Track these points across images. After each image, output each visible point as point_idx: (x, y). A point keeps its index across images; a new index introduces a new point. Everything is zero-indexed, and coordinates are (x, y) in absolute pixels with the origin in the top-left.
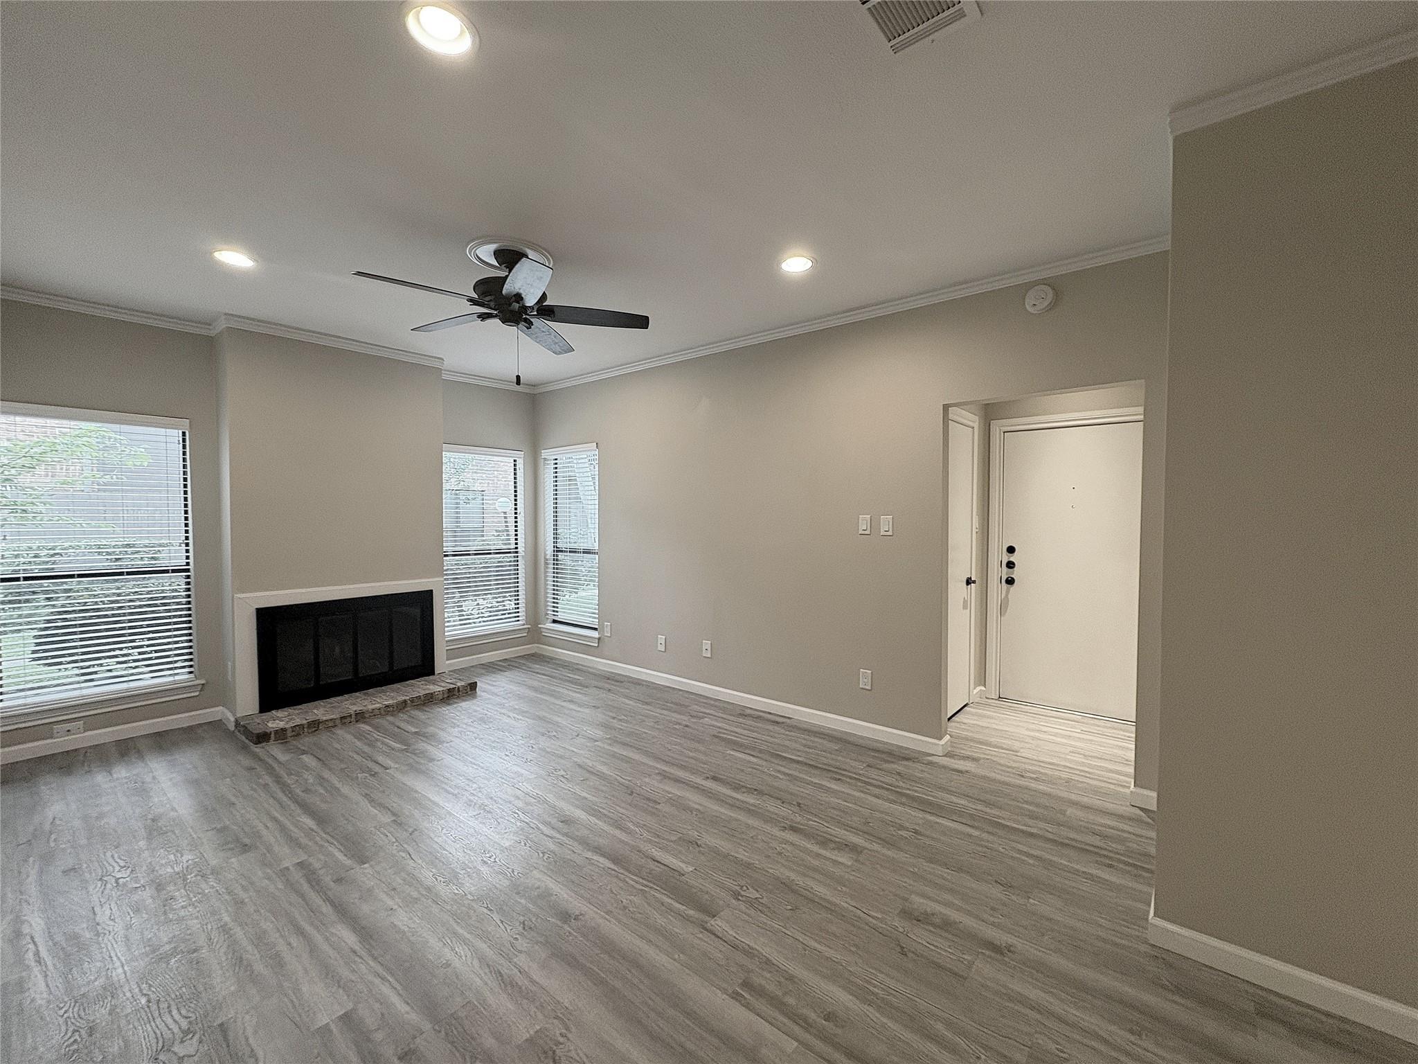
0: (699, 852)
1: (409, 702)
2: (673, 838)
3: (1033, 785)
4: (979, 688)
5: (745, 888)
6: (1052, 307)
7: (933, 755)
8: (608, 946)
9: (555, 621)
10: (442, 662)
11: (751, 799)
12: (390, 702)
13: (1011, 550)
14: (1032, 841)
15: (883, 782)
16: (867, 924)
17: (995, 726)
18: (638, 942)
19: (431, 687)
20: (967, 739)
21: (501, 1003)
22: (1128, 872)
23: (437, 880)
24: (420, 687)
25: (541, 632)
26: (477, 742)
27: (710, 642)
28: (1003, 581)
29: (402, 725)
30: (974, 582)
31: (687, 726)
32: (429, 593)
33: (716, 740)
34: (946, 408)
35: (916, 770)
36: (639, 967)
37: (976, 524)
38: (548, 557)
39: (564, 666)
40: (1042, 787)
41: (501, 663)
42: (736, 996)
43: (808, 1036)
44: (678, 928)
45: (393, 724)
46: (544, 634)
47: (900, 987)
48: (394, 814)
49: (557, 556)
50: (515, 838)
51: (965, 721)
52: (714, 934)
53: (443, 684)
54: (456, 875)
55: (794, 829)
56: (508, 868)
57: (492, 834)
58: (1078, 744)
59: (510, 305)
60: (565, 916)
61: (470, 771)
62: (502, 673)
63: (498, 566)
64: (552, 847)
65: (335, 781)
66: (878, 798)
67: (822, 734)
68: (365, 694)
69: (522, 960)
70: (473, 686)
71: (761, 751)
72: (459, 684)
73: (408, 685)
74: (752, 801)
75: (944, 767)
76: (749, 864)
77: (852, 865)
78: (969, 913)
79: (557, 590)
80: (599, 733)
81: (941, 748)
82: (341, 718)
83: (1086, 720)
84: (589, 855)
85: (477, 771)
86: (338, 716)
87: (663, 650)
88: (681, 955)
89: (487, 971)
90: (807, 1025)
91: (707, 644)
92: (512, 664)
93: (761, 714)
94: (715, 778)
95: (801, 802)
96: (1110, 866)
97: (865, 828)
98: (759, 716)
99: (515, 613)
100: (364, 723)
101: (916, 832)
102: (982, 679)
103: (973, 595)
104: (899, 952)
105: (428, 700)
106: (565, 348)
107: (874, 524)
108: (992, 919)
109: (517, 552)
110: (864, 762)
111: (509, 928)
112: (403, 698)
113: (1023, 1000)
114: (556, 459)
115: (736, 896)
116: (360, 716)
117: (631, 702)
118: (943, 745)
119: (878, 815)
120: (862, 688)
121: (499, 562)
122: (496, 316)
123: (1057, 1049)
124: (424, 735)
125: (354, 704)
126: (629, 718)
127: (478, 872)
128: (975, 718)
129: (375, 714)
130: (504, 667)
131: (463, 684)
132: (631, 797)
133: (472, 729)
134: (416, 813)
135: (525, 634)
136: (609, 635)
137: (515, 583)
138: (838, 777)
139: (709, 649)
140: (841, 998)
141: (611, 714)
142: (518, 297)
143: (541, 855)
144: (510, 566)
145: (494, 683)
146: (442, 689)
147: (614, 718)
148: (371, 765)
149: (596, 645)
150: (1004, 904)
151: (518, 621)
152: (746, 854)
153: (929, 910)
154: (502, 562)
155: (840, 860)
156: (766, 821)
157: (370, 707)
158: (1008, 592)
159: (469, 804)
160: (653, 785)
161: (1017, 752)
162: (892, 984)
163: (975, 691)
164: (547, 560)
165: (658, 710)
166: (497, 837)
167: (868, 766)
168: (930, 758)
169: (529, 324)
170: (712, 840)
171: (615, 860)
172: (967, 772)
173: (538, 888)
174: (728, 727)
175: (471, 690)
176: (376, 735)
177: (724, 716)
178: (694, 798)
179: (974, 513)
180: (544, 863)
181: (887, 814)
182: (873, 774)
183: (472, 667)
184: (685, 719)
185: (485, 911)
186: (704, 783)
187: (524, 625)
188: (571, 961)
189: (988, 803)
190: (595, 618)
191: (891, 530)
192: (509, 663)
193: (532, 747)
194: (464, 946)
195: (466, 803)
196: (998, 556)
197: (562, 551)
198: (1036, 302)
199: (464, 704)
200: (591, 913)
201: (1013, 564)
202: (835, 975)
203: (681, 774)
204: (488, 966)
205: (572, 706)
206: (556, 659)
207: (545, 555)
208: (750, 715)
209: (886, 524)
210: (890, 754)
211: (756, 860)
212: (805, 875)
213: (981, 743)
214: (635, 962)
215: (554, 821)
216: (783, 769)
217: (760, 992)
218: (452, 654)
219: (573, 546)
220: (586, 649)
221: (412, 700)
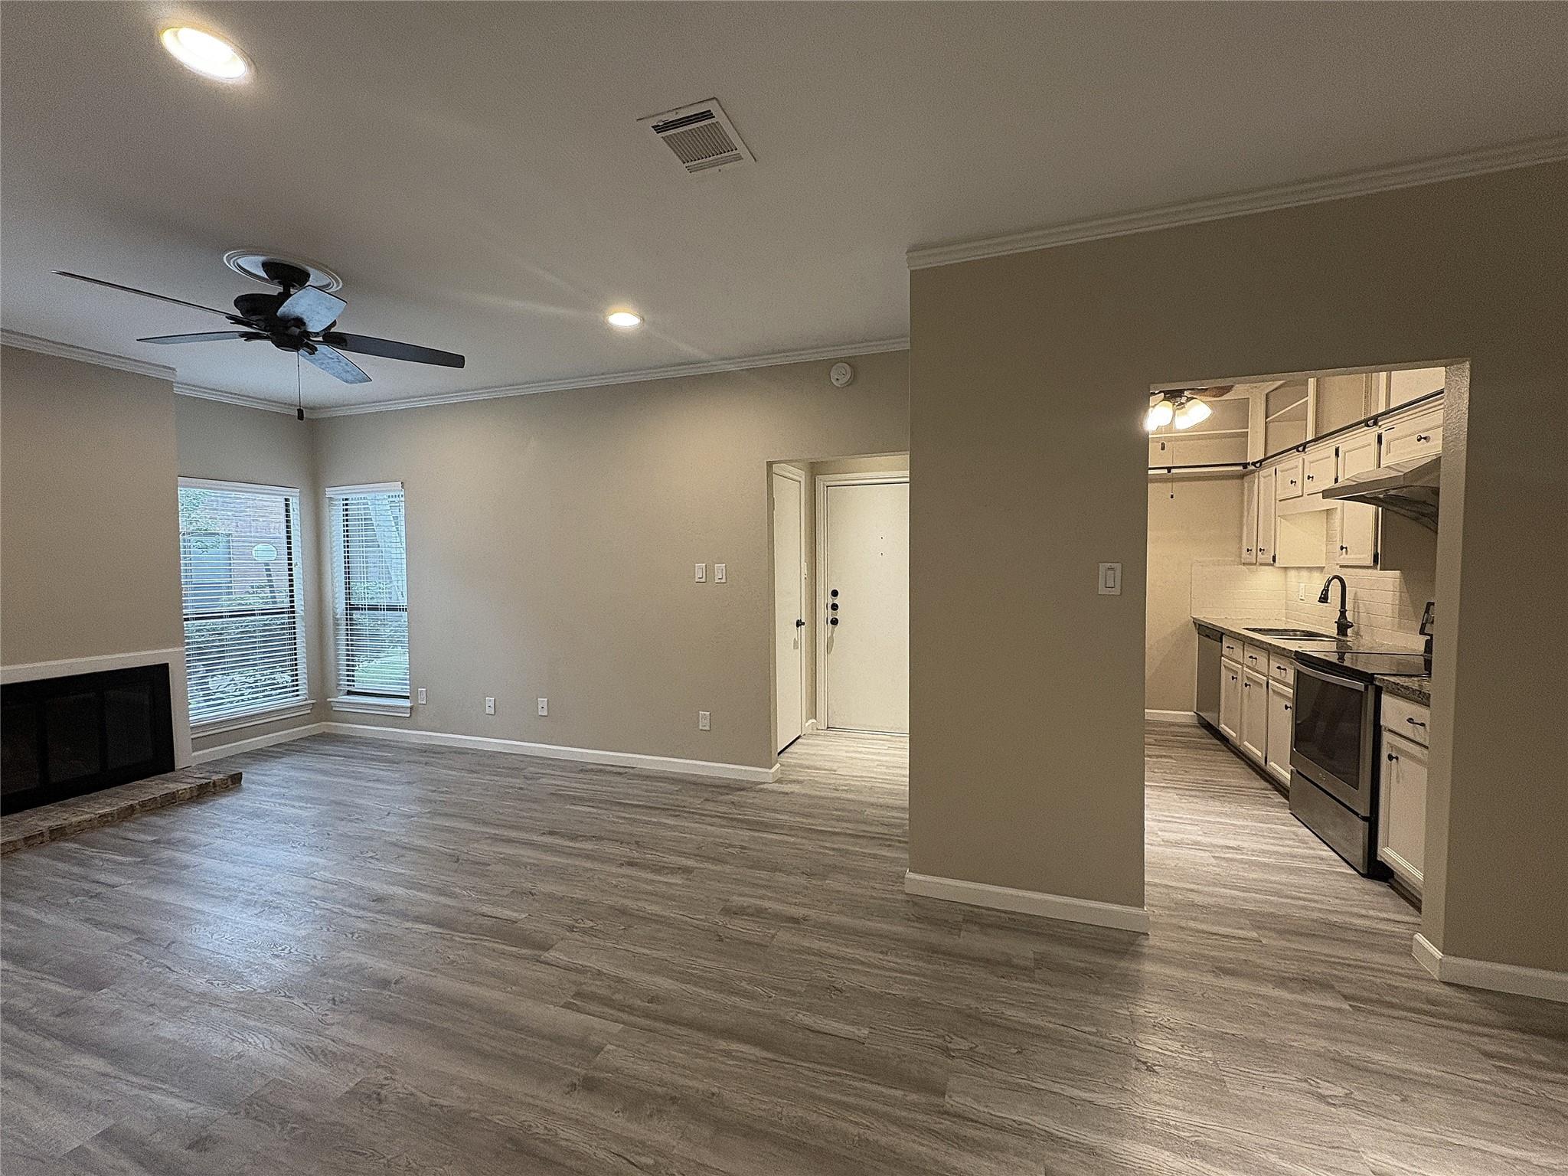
0: (534, 900)
1: (138, 807)
2: (505, 893)
3: (844, 795)
4: (810, 721)
5: (580, 921)
6: (850, 384)
7: (764, 783)
8: (437, 998)
9: (349, 693)
10: (185, 754)
11: (588, 846)
12: (108, 810)
13: (835, 593)
14: (835, 838)
15: (718, 812)
16: (692, 926)
17: (821, 752)
18: (468, 987)
19: (171, 786)
20: (795, 766)
21: (309, 1071)
22: (902, 848)
23: (212, 984)
24: (156, 787)
25: (332, 707)
26: (250, 839)
27: (546, 700)
28: (829, 621)
29: (130, 835)
30: (803, 624)
31: (521, 789)
32: (164, 669)
33: (554, 798)
34: (770, 465)
35: (749, 797)
36: (470, 1006)
37: (805, 571)
38: (338, 616)
39: (363, 744)
40: (850, 796)
41: (271, 749)
42: (567, 1006)
43: (632, 1018)
44: (510, 967)
45: (114, 836)
46: (334, 709)
47: (714, 964)
48: (135, 932)
49: (351, 615)
50: (313, 926)
51: (796, 751)
52: (548, 964)
53: (189, 780)
54: (240, 976)
55: (631, 864)
56: (308, 955)
57: (284, 927)
58: (884, 758)
59: (287, 328)
60: (384, 983)
61: (244, 871)
62: (277, 760)
63: (265, 631)
64: (363, 926)
65: (32, 913)
66: (712, 826)
67: (667, 778)
68: (64, 805)
69: (333, 1031)
70: (236, 779)
71: (601, 802)
72: (215, 777)
73: (134, 788)
74: (591, 847)
75: (773, 792)
76: (586, 901)
77: (683, 883)
78: (777, 900)
79: (353, 655)
80: (415, 808)
81: (771, 775)
82: (25, 838)
83: (894, 739)
84: (409, 925)
85: (254, 869)
86: (21, 837)
87: (493, 713)
88: (513, 988)
89: (293, 1049)
90: (631, 1010)
91: (543, 702)
92: (291, 748)
93: (601, 767)
94: (551, 833)
95: (638, 840)
96: (890, 846)
97: (696, 852)
98: (601, 770)
99: (293, 686)
100: (66, 840)
101: (742, 847)
102: (813, 713)
103: (803, 637)
104: (717, 941)
105: (170, 802)
106: (360, 377)
107: (709, 571)
108: (794, 900)
109: (293, 612)
110: (701, 798)
111: (315, 1008)
112: (131, 802)
113: (809, 951)
114: (346, 499)
115: (571, 929)
116: (58, 834)
117: (454, 773)
118: (772, 773)
119: (711, 839)
120: (701, 730)
121: (265, 625)
122: (266, 338)
123: (829, 976)
124: (169, 842)
125: (46, 819)
126: (452, 790)
127: (269, 967)
128: (806, 747)
129: (80, 828)
130: (280, 752)
131: (221, 776)
132: (457, 864)
133: (238, 826)
134: (171, 925)
135: (309, 711)
136: (424, 702)
137: (291, 649)
138: (677, 813)
139: (546, 707)
140: (665, 984)
141: (430, 788)
142: (299, 322)
143: (350, 936)
144: (282, 629)
145: (268, 772)
146: (189, 786)
147: (434, 791)
148: (86, 886)
149: (408, 715)
150: (806, 888)
151: (297, 695)
152: (582, 893)
153: (745, 904)
154: (269, 625)
155: (673, 881)
156: (603, 862)
157: (74, 820)
158: (832, 633)
159: (247, 903)
160: (484, 850)
161: (835, 771)
162: (707, 963)
163: (807, 724)
164: (337, 620)
165: (488, 777)
166: (290, 930)
167: (705, 800)
168: (762, 786)
169: (313, 350)
170: (546, 887)
171: (439, 925)
172: (792, 793)
173: (350, 965)
174: (567, 784)
175: (233, 783)
176: (89, 851)
177: (564, 774)
178: (526, 854)
179: (803, 560)
180: (355, 943)
181: (717, 837)
182: (710, 806)
183: (232, 757)
184: (518, 782)
185: (284, 999)
186: (540, 839)
187: (306, 700)
188: (394, 1019)
189: (805, 815)
190: (406, 684)
191: (724, 577)
192: (287, 747)
193: (328, 834)
194: (260, 1036)
195: (241, 903)
196: (824, 600)
197: (358, 609)
198: (839, 376)
199: (224, 801)
200: (412, 975)
201: (837, 606)
202: (661, 968)
203: (513, 834)
204: (293, 1045)
205: (379, 786)
206: (352, 737)
207: (335, 614)
208: (592, 770)
209: (719, 571)
210: (727, 787)
211: (592, 897)
212: (637, 900)
213: (808, 768)
214: (464, 1004)
215: (363, 902)
216: (623, 815)
217: (593, 997)
218: (198, 744)
219: (373, 602)
220: (396, 721)
221: (143, 804)
